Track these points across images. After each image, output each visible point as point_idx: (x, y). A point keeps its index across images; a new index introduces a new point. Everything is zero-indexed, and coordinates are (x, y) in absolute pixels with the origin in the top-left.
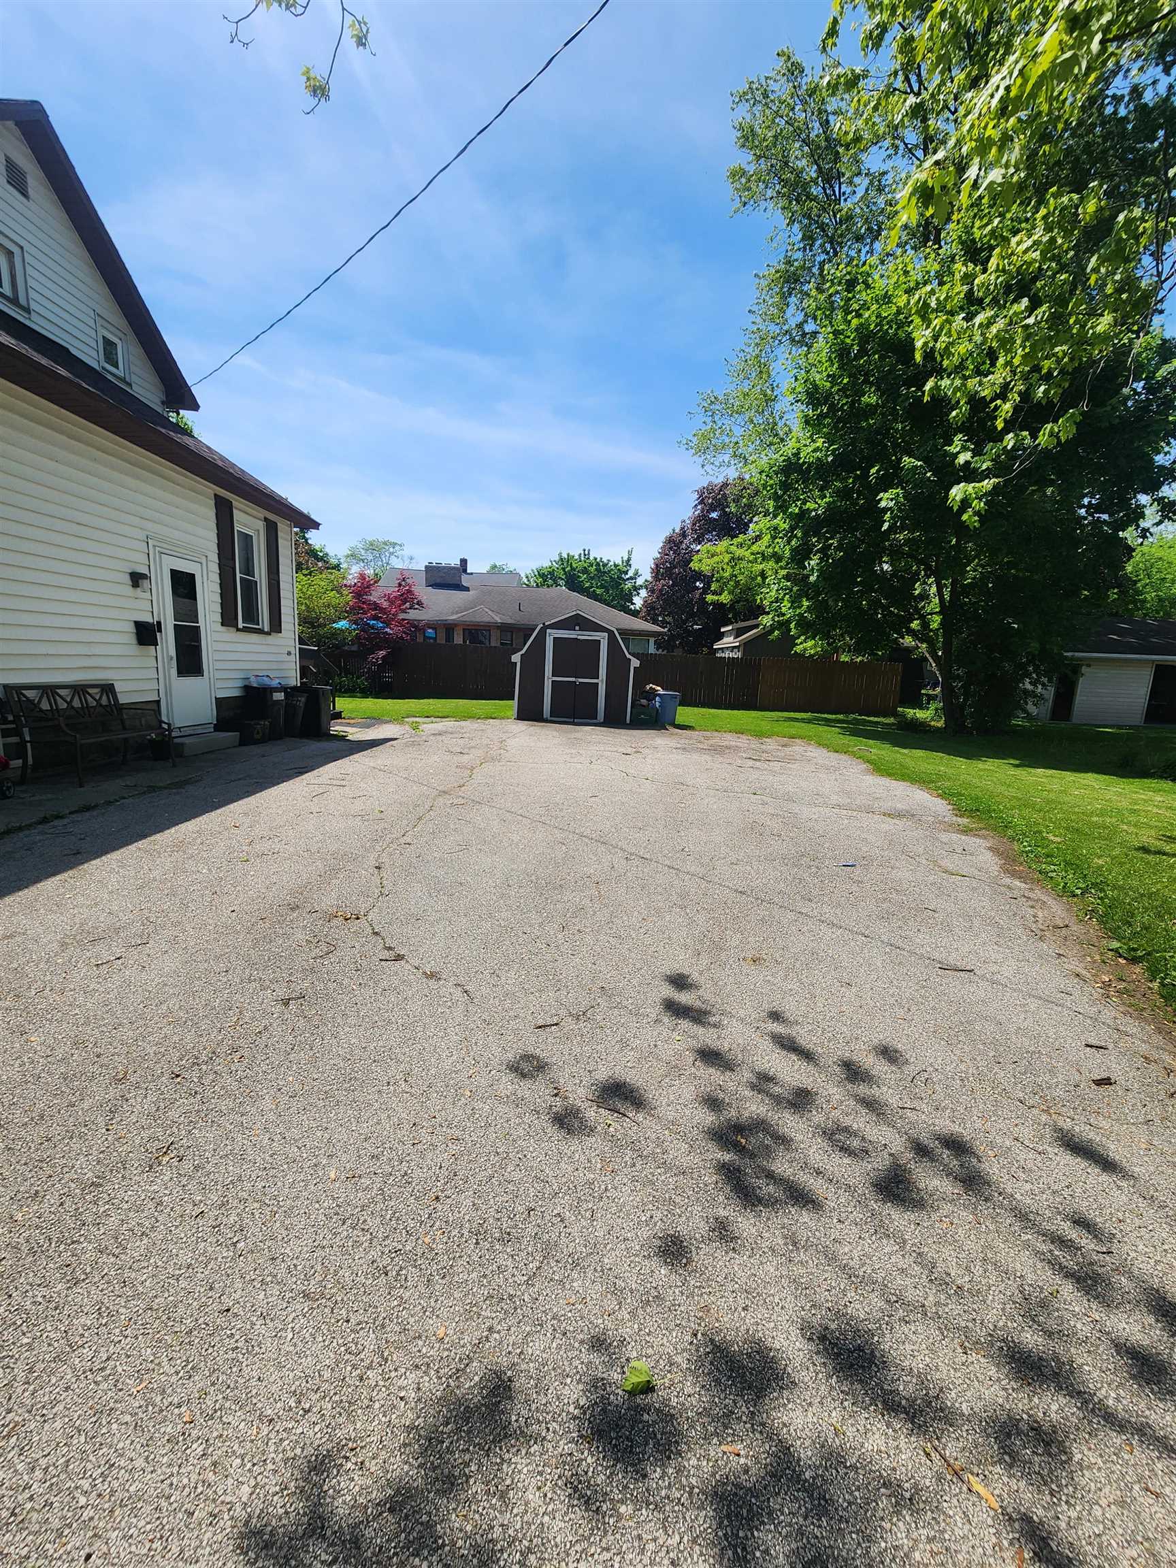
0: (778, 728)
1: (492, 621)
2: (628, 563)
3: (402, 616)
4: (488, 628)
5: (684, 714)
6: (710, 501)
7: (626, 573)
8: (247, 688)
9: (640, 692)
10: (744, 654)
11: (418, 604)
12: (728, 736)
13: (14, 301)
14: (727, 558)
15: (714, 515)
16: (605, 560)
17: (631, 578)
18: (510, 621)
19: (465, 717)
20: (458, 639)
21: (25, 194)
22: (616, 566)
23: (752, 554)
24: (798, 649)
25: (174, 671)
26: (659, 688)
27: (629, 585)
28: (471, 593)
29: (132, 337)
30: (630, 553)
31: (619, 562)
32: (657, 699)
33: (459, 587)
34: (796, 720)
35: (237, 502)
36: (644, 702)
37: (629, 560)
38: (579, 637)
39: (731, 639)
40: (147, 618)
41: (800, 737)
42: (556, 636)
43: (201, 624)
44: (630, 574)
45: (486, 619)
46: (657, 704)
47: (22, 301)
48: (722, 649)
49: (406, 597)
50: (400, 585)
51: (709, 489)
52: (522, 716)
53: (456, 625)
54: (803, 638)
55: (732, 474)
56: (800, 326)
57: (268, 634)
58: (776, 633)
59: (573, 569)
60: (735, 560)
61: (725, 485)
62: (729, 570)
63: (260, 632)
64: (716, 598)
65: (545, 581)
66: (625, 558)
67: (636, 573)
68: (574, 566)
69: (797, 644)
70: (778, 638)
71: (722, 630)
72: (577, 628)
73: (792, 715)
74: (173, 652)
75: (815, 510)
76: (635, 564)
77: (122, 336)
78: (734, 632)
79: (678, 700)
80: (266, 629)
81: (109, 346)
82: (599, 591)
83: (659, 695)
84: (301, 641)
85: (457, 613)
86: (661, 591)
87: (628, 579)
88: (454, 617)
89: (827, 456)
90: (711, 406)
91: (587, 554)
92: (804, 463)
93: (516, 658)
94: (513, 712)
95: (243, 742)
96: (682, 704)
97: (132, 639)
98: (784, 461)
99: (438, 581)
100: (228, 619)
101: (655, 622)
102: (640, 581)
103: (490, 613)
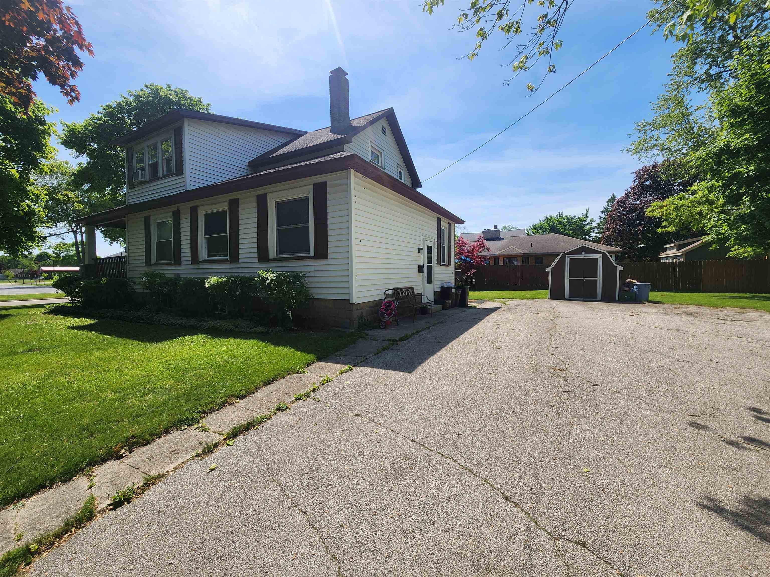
0: (730, 302)
1: (518, 253)
2: (586, 216)
3: (479, 254)
4: (515, 257)
5: (653, 295)
6: (645, 176)
7: (585, 221)
8: (442, 288)
9: (623, 283)
10: (686, 259)
11: (486, 249)
12: (691, 307)
13: (381, 167)
14: (672, 207)
15: (648, 183)
16: (572, 216)
17: (589, 223)
18: (527, 252)
19: (523, 299)
20: (501, 263)
21: (385, 135)
22: (579, 218)
23: (690, 202)
24: (732, 254)
25: (426, 282)
26: (635, 281)
27: (587, 227)
28: (505, 241)
29: (405, 169)
30: (587, 211)
31: (581, 216)
32: (635, 287)
33: (499, 239)
34: (740, 298)
35: (443, 218)
36: (626, 289)
37: (587, 214)
38: (585, 257)
39: (674, 251)
40: (421, 264)
41: (749, 308)
42: (571, 258)
43: (432, 264)
44: (588, 221)
45: (515, 252)
46: (636, 290)
47: (383, 167)
48: (667, 258)
49: (481, 246)
50: (479, 241)
51: (645, 169)
52: (553, 297)
53: (500, 256)
54: (736, 247)
55: (660, 160)
56: (707, 72)
57: (448, 266)
58: (714, 245)
59: (554, 223)
60: (677, 208)
61: (655, 166)
62: (675, 214)
63: (445, 265)
64: (664, 230)
65: (537, 231)
66: (585, 214)
67: (592, 220)
68: (554, 221)
69: (732, 251)
70: (716, 249)
71: (665, 247)
72: (583, 253)
73: (733, 294)
74: (426, 276)
75: (746, 173)
76: (590, 216)
77: (403, 168)
78: (676, 247)
79: (650, 287)
80: (447, 264)
81: (400, 173)
82: (569, 232)
83: (636, 285)
84: (456, 269)
85: (500, 251)
86: (614, 229)
87: (587, 224)
88: (499, 253)
89: (753, 142)
90: (643, 129)
91: (560, 215)
92: (734, 148)
93: (549, 270)
94: (549, 296)
95: (443, 309)
96: (652, 290)
97: (417, 271)
98: (717, 150)
99: (489, 237)
100: (438, 263)
101: (610, 245)
102: (594, 225)
103: (516, 249)
